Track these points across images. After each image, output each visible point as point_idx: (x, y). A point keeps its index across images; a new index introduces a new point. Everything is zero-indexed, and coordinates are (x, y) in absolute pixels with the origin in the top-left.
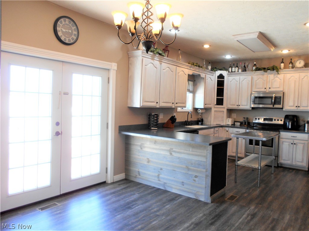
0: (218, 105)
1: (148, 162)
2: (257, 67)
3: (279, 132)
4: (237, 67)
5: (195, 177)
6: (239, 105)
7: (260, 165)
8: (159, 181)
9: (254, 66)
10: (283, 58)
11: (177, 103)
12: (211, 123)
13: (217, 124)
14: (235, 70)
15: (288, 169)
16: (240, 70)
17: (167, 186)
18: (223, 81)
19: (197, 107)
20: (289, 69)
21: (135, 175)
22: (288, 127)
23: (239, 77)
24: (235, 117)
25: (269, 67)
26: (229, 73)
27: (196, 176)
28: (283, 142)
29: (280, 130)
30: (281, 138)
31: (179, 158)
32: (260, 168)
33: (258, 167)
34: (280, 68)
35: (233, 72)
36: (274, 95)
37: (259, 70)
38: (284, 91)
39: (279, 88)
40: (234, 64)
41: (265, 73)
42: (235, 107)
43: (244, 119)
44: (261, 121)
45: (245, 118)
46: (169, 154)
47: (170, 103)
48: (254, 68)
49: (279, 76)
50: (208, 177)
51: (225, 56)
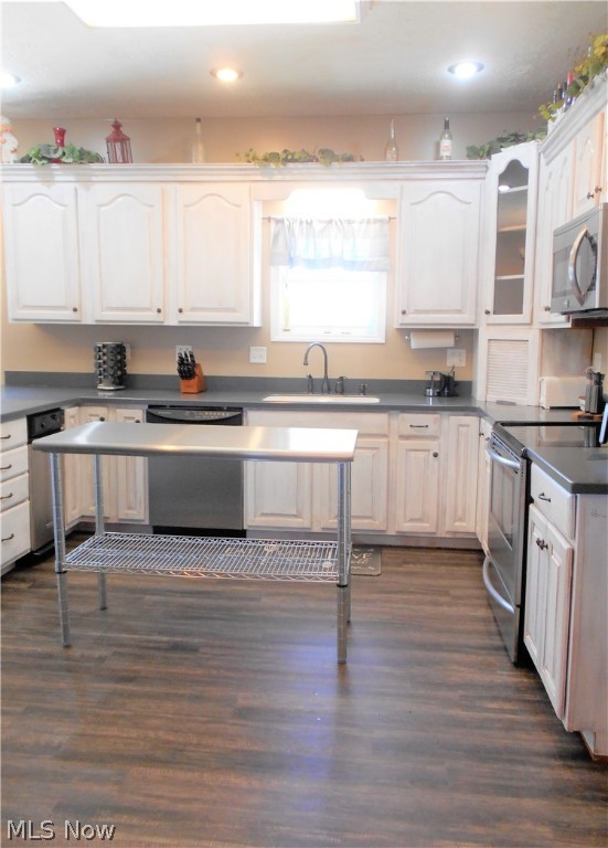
11: (180, 310)
13: (498, 402)
51: (451, 70)
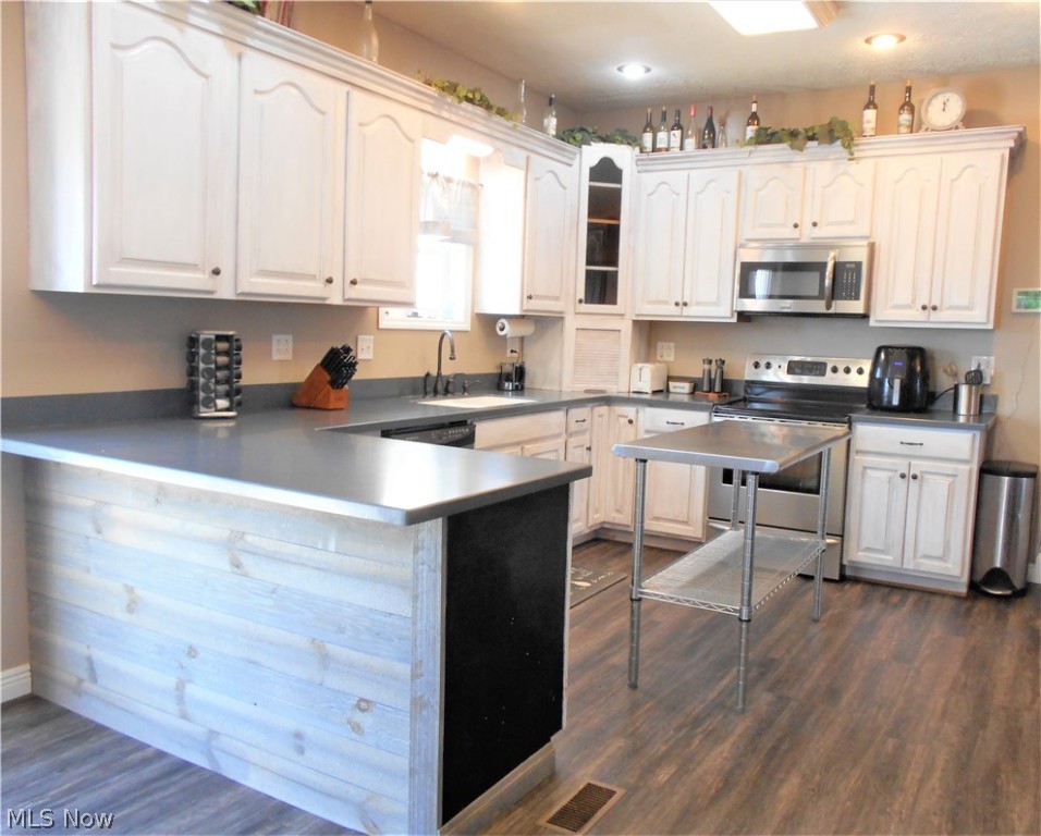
0: (592, 302)
1: (131, 607)
2: (763, 124)
3: (850, 423)
4: (678, 126)
5: (358, 706)
6: (685, 304)
7: (746, 598)
8: (184, 716)
9: (749, 125)
10: (872, 83)
11: (354, 282)
12: (560, 384)
13: (587, 391)
14: (669, 144)
15: (886, 590)
16: (690, 143)
17: (223, 751)
18: (618, 193)
19: (491, 308)
20: (898, 133)
21: (73, 680)
22: (886, 399)
23: (686, 172)
24: (672, 358)
25: (812, 128)
26: (644, 156)
27: (367, 701)
28: (865, 468)
29: (853, 416)
30: (858, 452)
31: (273, 591)
32: (750, 612)
33: (740, 611)
34: (861, 134)
35: (660, 150)
36: (832, 254)
37: (768, 142)
38: (876, 239)
39: (853, 222)
40: (664, 114)
41: (797, 156)
42: (665, 311)
43: (706, 367)
44: (778, 374)
45: (710, 362)
46: (228, 567)
47: (313, 277)
48: (751, 131)
49: (853, 167)
50: (424, 713)
51: (620, 69)
